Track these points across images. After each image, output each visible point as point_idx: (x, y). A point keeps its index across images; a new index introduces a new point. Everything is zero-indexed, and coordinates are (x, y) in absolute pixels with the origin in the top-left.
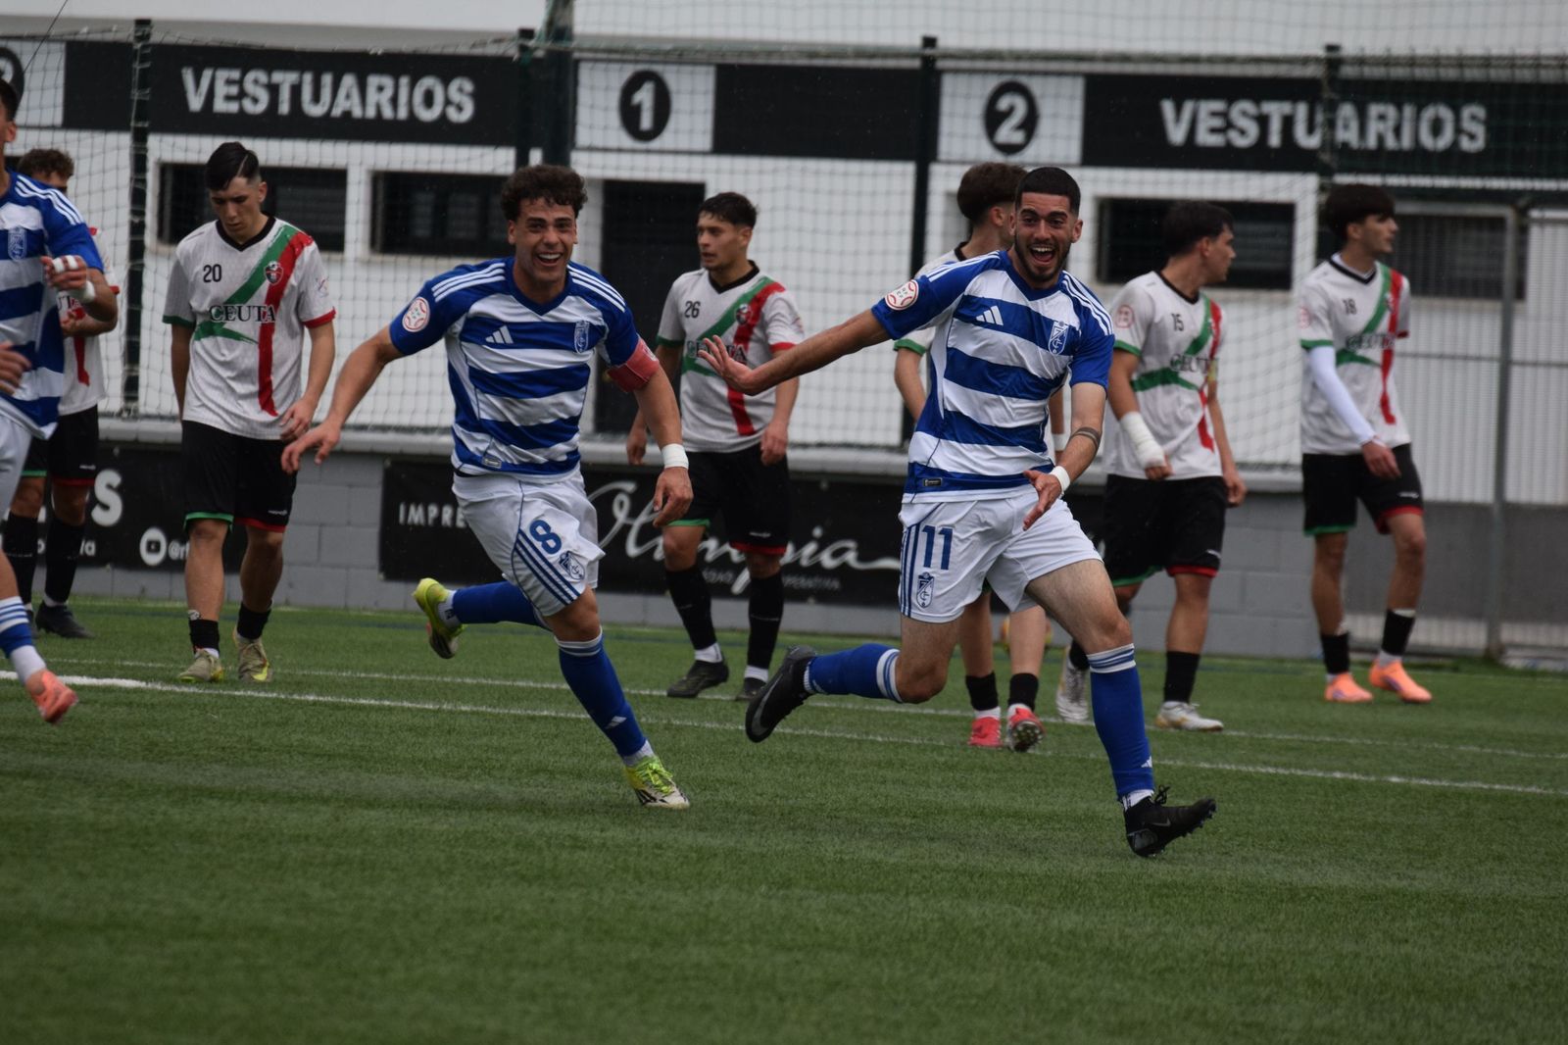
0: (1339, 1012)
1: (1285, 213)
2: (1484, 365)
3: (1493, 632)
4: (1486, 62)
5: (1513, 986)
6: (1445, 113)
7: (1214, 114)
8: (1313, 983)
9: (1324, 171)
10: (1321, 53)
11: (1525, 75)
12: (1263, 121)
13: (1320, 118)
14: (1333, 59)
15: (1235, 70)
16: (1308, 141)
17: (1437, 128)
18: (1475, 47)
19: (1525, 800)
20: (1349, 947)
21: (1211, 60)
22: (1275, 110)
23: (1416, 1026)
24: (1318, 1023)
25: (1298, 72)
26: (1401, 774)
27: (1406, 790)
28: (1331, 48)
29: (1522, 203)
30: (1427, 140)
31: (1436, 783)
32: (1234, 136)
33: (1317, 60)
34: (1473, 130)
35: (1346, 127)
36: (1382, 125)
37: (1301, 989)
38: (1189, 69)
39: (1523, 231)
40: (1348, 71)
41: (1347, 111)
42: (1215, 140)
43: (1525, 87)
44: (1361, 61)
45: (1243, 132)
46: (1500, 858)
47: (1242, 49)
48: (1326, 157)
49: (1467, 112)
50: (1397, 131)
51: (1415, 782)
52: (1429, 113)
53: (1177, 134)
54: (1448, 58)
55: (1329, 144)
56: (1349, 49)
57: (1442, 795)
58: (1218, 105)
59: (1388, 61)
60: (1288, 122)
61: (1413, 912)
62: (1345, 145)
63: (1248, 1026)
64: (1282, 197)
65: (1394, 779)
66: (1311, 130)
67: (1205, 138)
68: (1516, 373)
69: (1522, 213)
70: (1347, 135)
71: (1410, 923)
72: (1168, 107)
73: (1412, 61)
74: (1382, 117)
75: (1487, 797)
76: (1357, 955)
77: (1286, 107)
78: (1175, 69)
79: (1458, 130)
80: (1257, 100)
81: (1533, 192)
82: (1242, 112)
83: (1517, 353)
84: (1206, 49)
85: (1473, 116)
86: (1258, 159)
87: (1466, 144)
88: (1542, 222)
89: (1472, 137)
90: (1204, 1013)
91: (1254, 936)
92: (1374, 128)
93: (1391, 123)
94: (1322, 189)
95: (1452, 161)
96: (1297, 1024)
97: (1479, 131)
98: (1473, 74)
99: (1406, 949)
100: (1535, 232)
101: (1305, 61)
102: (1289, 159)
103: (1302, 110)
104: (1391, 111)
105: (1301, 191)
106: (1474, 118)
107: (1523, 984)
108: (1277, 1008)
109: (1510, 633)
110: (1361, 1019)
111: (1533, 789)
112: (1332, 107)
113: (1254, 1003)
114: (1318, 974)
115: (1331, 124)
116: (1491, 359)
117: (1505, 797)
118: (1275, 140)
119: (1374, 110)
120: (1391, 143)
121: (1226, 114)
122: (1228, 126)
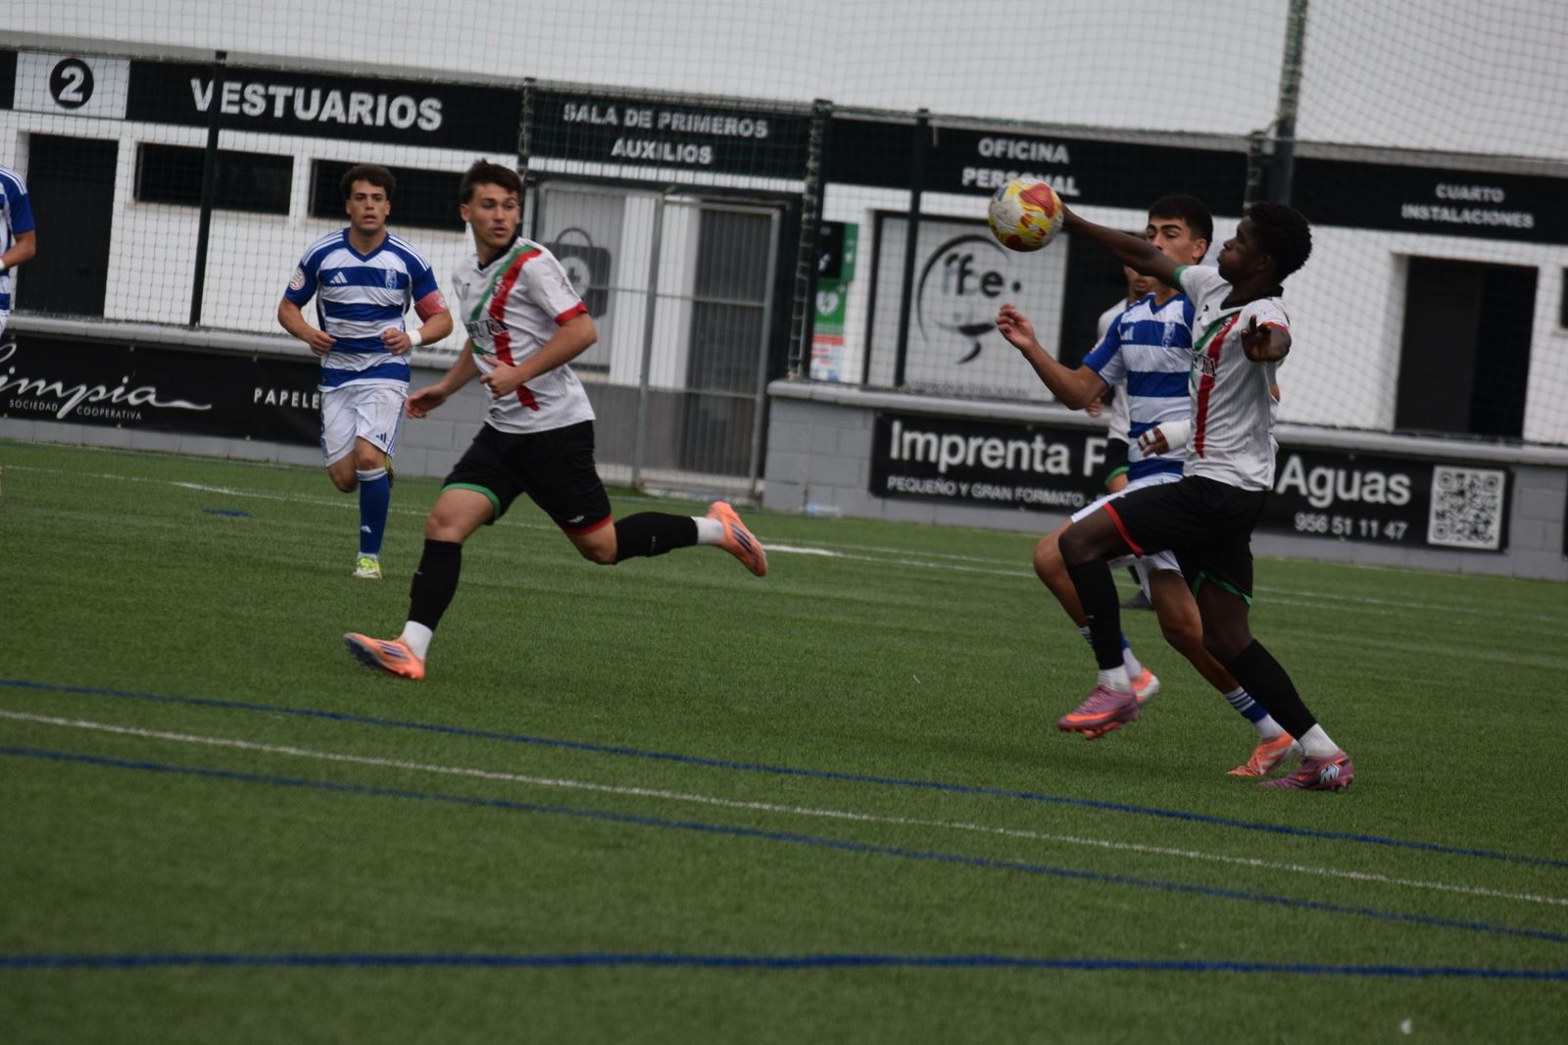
1: (285, 161)
6: (409, 102)
7: (233, 91)
12: (270, 100)
13: (313, 100)
16: (305, 115)
17: (403, 112)
22: (281, 93)
30: (395, 121)
32: (247, 108)
34: (430, 116)
35: (333, 107)
36: (361, 108)
41: (335, 96)
42: (234, 110)
45: (254, 106)
49: (425, 103)
50: (374, 112)
52: (397, 102)
53: (202, 103)
55: (321, 117)
58: (237, 86)
60: (289, 102)
62: (333, 120)
64: (285, 152)
66: (307, 106)
67: (224, 108)
70: (335, 113)
72: (196, 84)
74: (362, 103)
77: (287, 91)
79: (419, 115)
80: (266, 84)
82: (254, 91)
85: (431, 106)
86: (266, 124)
87: (424, 125)
89: (429, 120)
92: (354, 108)
93: (368, 107)
95: (415, 136)
97: (435, 116)
102: (290, 126)
103: (300, 93)
104: (368, 99)
105: (299, 147)
112: (324, 93)
115: (323, 104)
118: (279, 112)
119: (355, 97)
120: (368, 121)
121: (242, 92)
122: (242, 100)
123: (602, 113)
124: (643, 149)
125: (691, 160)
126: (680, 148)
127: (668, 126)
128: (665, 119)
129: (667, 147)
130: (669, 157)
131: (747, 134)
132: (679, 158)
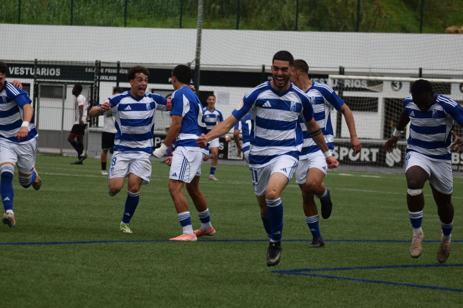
0: (38, 209)
1: (28, 85)
2: (60, 109)
3: (61, 150)
4: (60, 62)
5: (65, 205)
6: (54, 70)
7: (17, 70)
8: (34, 205)
9: (35, 79)
10: (34, 60)
11: (66, 64)
12: (25, 71)
13: (34, 70)
14: (36, 61)
15: (21, 63)
16: (32, 74)
17: (52, 72)
18: (47, 60)
19: (67, 176)
20: (39, 199)
21: (17, 61)
22: (27, 69)
23: (50, 211)
24: (34, 211)
25: (30, 63)
26: (47, 172)
27: (48, 175)
28: (36, 60)
29: (66, 84)
30: (51, 74)
31: (53, 174)
32: (20, 73)
33: (33, 61)
34: (58, 73)
35: (38, 72)
36: (44, 72)
37: (32, 206)
38: (13, 62)
39: (66, 88)
40: (38, 63)
41: (38, 69)
42: (18, 74)
43: (66, 66)
44: (40, 62)
45: (22, 72)
46: (63, 185)
47: (22, 59)
48: (35, 76)
49: (57, 70)
50: (46, 72)
51: (49, 174)
52: (51, 70)
53: (11, 73)
54: (54, 61)
55: (36, 74)
56: (39, 59)
57: (54, 176)
58: (18, 68)
59: (45, 62)
60: (29, 71)
61: (49, 194)
62: (38, 75)
63: (23, 212)
64: (28, 82)
65: (46, 173)
66: (33, 72)
67: (16, 73)
68: (65, 110)
69: (66, 85)
70: (38, 73)
71: (49, 196)
72: (10, 68)
73: (48, 62)
74: (44, 70)
75: (61, 176)
76: (41, 201)
77: (29, 69)
78: (11, 62)
79: (56, 73)
80: (24, 67)
81: (67, 82)
82: (22, 69)
83: (65, 107)
84: (16, 59)
85: (58, 70)
86: (24, 76)
87: (57, 75)
88: (69, 87)
89: (58, 74)
90: (17, 210)
91: (24, 198)
92: (42, 72)
93: (45, 72)
94: (34, 81)
95: (55, 77)
96: (31, 211)
97: (59, 73)
98: (58, 64)
99: (48, 199)
100: (68, 88)
101: (32, 61)
102: (29, 76)
103: (31, 69)
104: (45, 69)
105: (31, 82)
106: (58, 71)
107: (66, 205)
108: (28, 209)
109: (64, 151)
110: (41, 210)
111: (68, 175)
112: (36, 69)
113: (25, 208)
114: (35, 204)
115: (36, 71)
116: (61, 108)
117: (63, 176)
118: (27, 74)
119: (42, 69)
120: (45, 74)
121: (19, 70)
122: (19, 71)
123: (93, 70)
124: (102, 78)
125: (112, 80)
126: (110, 77)
127: (107, 72)
128: (106, 70)
129: (107, 77)
130: (107, 79)
131: (124, 73)
132: (109, 79)
